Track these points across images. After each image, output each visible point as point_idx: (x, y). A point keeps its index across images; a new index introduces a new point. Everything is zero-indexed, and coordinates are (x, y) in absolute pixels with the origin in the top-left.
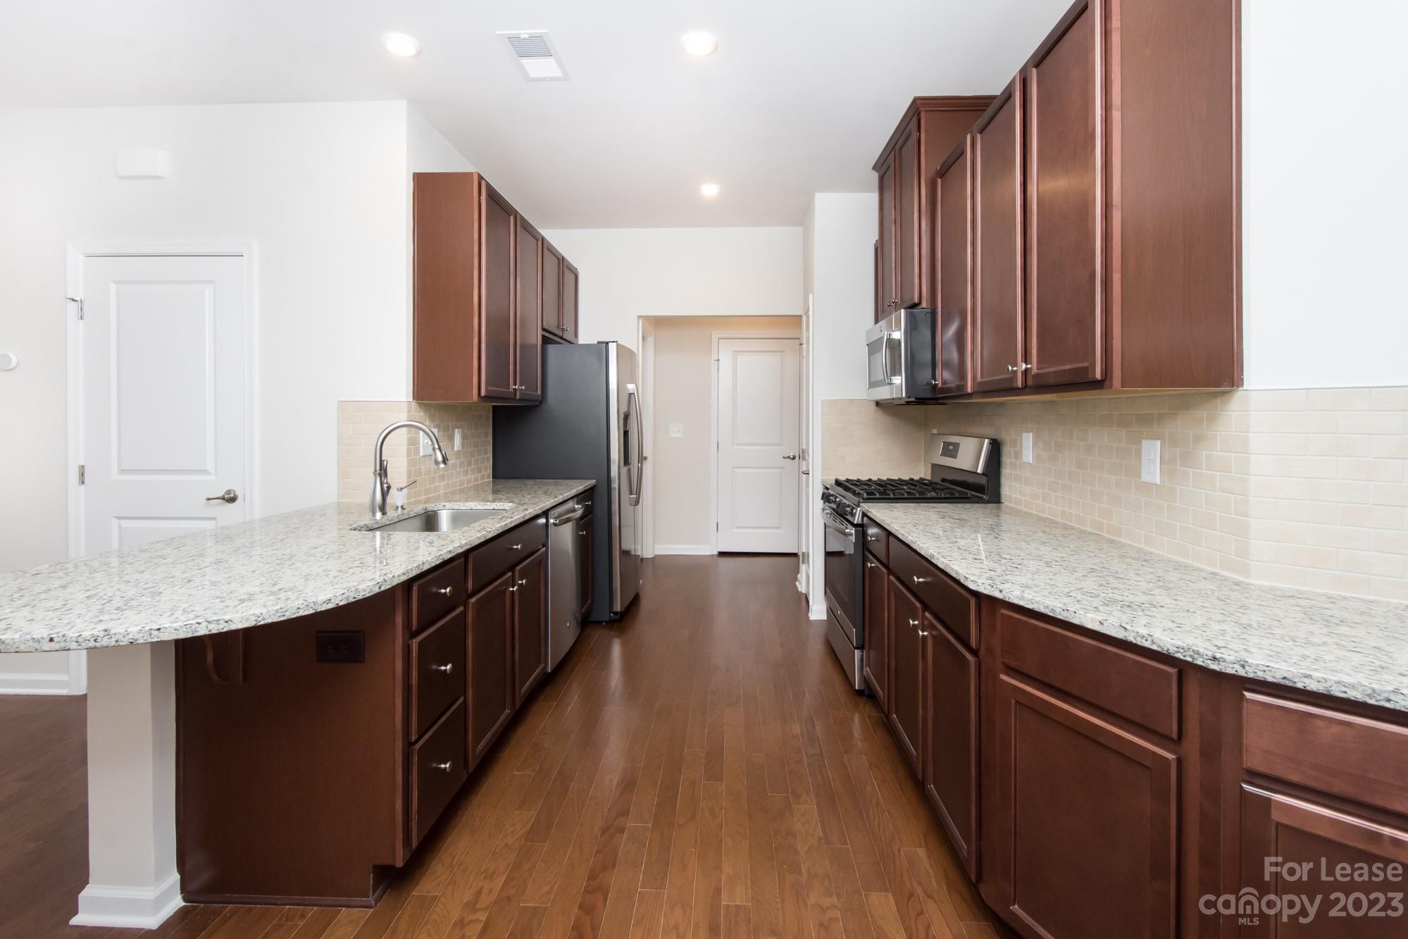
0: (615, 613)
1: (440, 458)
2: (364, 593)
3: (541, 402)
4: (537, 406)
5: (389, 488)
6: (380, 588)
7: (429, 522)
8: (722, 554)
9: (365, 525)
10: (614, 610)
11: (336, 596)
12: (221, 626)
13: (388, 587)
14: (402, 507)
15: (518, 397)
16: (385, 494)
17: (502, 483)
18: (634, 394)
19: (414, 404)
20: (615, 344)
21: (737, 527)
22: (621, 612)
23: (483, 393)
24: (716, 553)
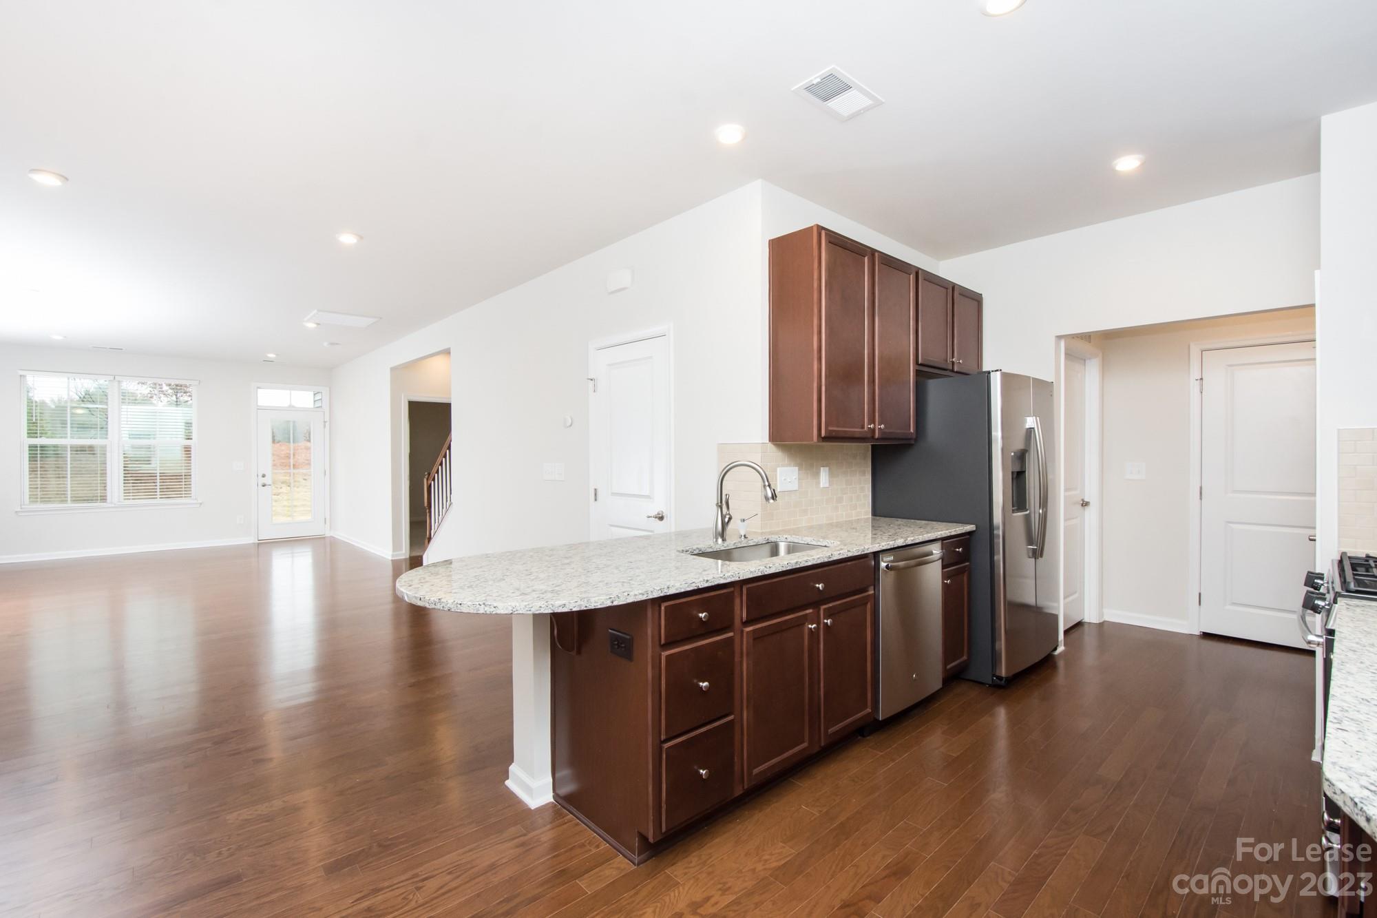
0: (1000, 678)
1: (770, 495)
2: (596, 605)
3: (916, 440)
4: (912, 445)
5: (730, 519)
6: (612, 602)
7: (774, 551)
8: (1206, 636)
9: (697, 548)
10: (997, 674)
11: (570, 603)
12: (492, 610)
13: (621, 603)
14: (745, 536)
15: (877, 436)
16: (724, 525)
17: (883, 521)
18: (1033, 428)
19: (771, 446)
20: (999, 373)
21: (1234, 604)
22: (1007, 679)
23: (823, 434)
24: (1197, 633)
